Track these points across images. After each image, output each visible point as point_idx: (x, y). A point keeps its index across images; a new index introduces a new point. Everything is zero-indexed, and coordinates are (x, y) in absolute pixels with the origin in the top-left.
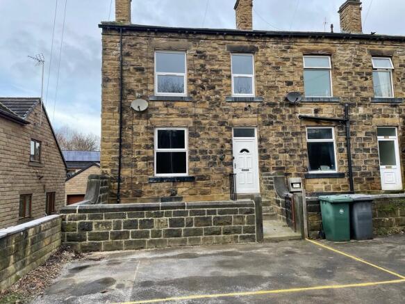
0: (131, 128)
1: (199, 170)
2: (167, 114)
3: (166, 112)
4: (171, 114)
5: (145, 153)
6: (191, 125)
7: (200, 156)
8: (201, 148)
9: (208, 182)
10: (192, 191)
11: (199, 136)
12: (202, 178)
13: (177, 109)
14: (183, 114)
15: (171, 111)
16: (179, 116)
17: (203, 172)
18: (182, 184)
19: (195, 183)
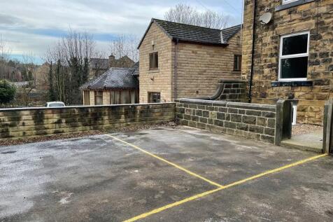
0: (261, 40)
1: (318, 74)
2: (290, 21)
3: (289, 19)
4: (293, 20)
5: (270, 61)
6: (313, 27)
7: (321, 59)
8: (322, 50)
9: (326, 87)
10: (309, 96)
11: (320, 38)
12: (320, 83)
13: (300, 13)
14: (305, 17)
15: (294, 16)
16: (301, 20)
17: (322, 77)
18: (299, 89)
19: (312, 88)
